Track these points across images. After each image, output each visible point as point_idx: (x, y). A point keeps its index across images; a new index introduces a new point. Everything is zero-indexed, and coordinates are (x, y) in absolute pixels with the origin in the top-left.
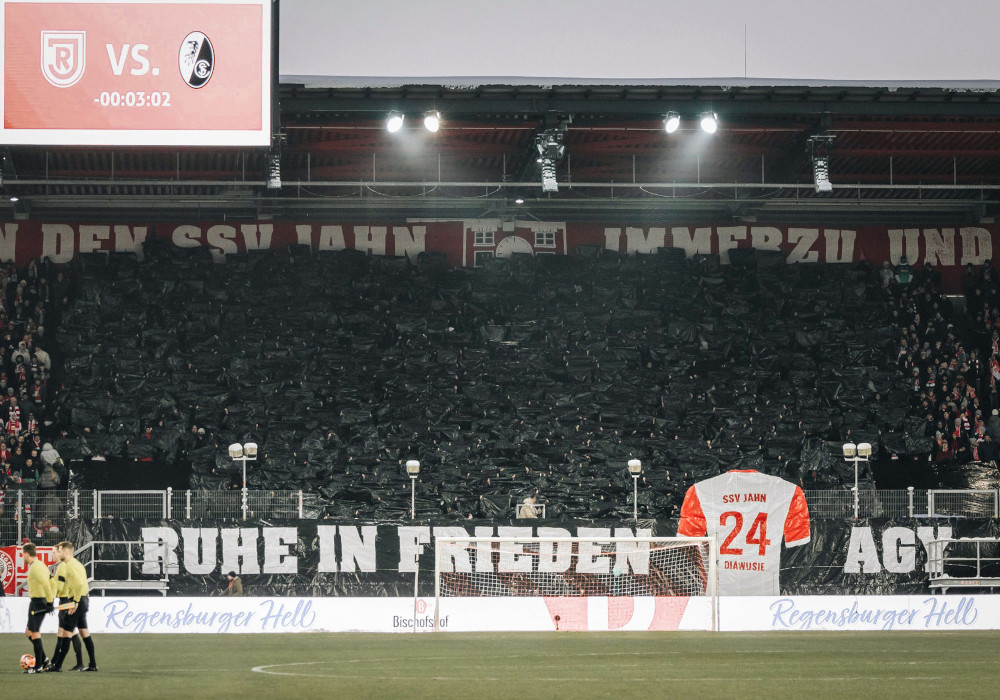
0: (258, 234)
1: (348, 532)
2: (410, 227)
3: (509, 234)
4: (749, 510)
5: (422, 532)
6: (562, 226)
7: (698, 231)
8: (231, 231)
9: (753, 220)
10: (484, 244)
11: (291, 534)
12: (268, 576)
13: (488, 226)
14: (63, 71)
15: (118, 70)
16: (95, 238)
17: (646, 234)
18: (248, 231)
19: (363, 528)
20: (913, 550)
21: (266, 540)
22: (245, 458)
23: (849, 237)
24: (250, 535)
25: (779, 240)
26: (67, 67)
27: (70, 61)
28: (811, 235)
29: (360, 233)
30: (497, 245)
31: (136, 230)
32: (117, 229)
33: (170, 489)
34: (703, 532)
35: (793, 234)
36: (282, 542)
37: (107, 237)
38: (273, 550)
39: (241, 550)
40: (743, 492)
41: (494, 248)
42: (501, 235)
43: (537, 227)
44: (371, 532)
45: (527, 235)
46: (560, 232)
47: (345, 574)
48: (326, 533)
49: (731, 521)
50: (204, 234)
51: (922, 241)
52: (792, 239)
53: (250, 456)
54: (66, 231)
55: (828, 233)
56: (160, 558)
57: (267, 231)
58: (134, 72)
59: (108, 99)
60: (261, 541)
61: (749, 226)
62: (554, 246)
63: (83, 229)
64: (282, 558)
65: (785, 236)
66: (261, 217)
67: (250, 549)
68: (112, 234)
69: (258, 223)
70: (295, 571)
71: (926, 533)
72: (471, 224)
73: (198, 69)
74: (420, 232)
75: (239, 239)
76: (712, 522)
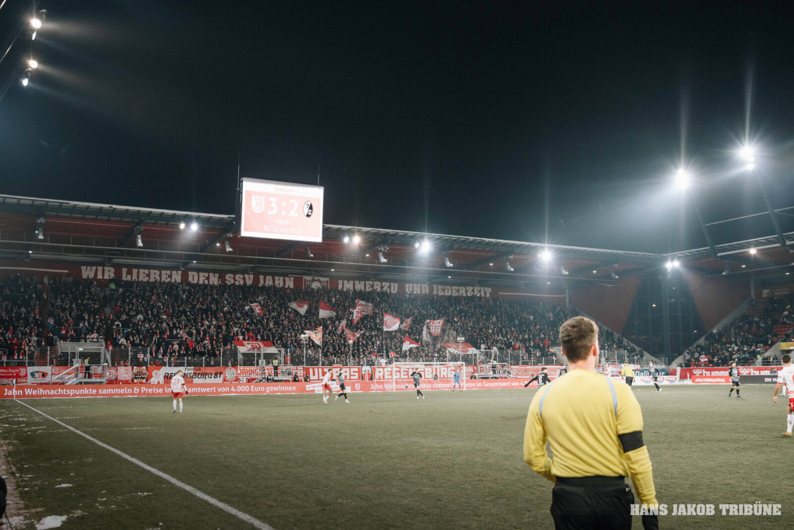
0: (249, 277)
2: (290, 277)
3: (315, 280)
6: (328, 279)
7: (361, 282)
8: (242, 276)
9: (374, 280)
10: (309, 283)
13: (309, 278)
16: (204, 276)
17: (349, 282)
18: (247, 276)
23: (396, 285)
25: (380, 286)
28: (388, 284)
29: (277, 278)
30: (312, 282)
31: (215, 274)
32: (210, 274)
33: (283, 349)
35: (384, 284)
37: (207, 276)
41: (311, 284)
42: (313, 280)
43: (322, 279)
45: (319, 281)
46: (327, 281)
50: (234, 276)
51: (413, 287)
52: (383, 285)
54: (195, 274)
55: (392, 284)
57: (252, 276)
61: (373, 281)
62: (326, 284)
63: (200, 274)
65: (382, 285)
66: (250, 273)
68: (209, 275)
69: (249, 274)
72: (305, 277)
74: (292, 279)
75: (244, 279)
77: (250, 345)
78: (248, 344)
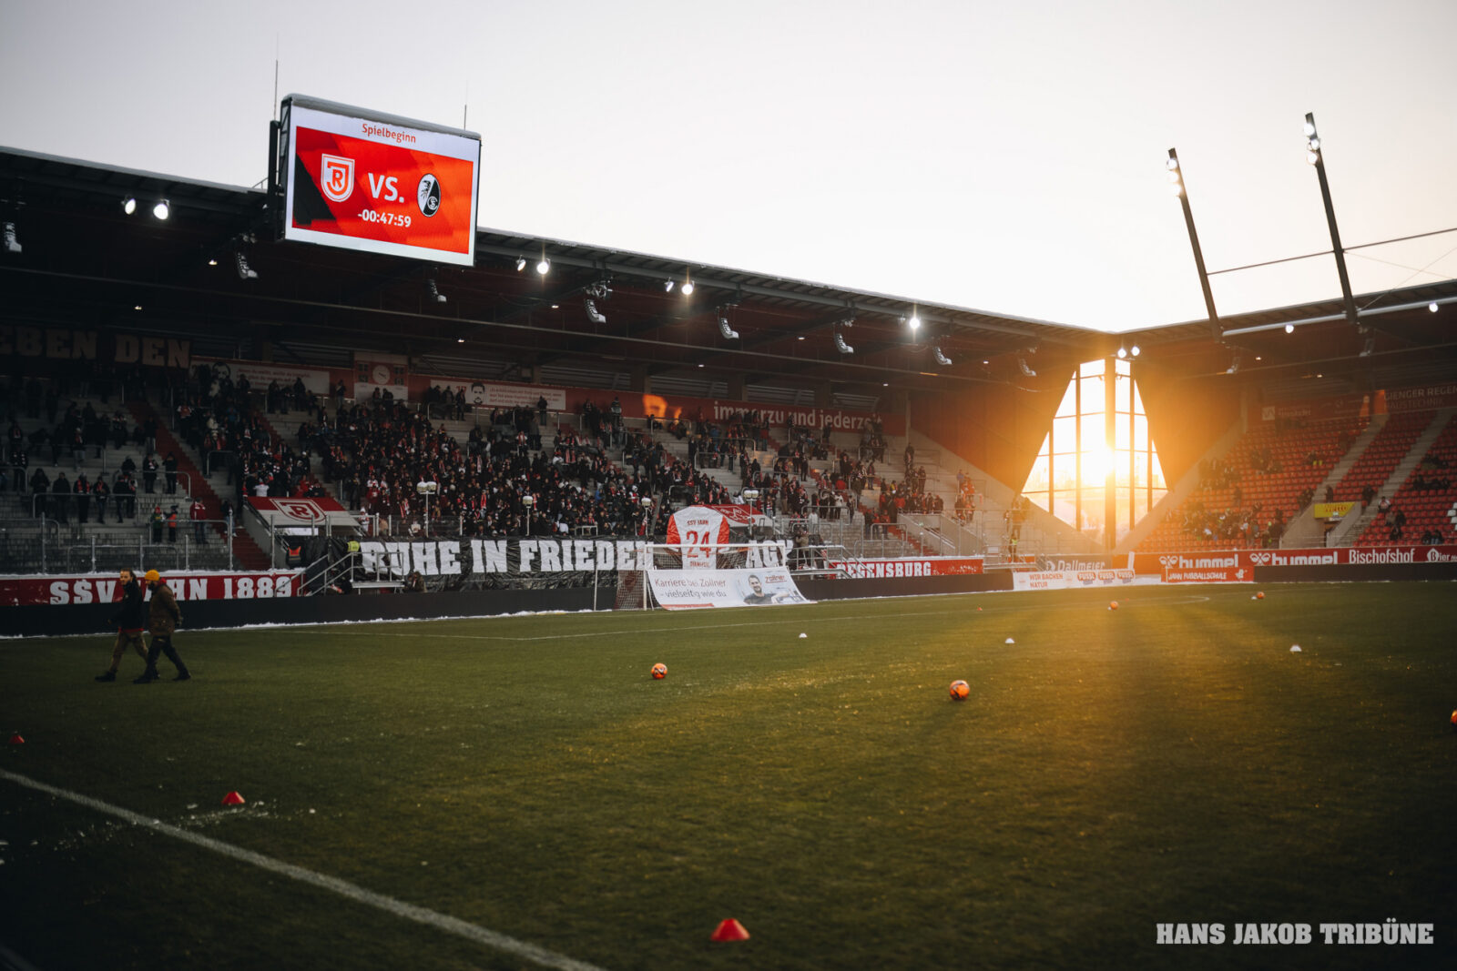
1: (489, 544)
4: (701, 531)
5: (532, 544)
11: (455, 546)
12: (443, 575)
14: (337, 188)
15: (376, 194)
19: (499, 542)
20: (775, 553)
21: (441, 552)
22: (427, 493)
24: (431, 546)
26: (340, 186)
27: (343, 181)
33: (378, 514)
34: (678, 542)
36: (450, 552)
37: (163, 346)
38: (445, 557)
39: (426, 558)
40: (697, 518)
44: (503, 544)
47: (489, 574)
48: (476, 544)
49: (692, 536)
53: (432, 491)
56: (374, 564)
58: (387, 198)
59: (368, 216)
60: (438, 552)
64: (451, 563)
67: (431, 557)
70: (459, 572)
71: (781, 543)
73: (430, 203)
76: (682, 535)
77: (288, 506)
78: (284, 504)
